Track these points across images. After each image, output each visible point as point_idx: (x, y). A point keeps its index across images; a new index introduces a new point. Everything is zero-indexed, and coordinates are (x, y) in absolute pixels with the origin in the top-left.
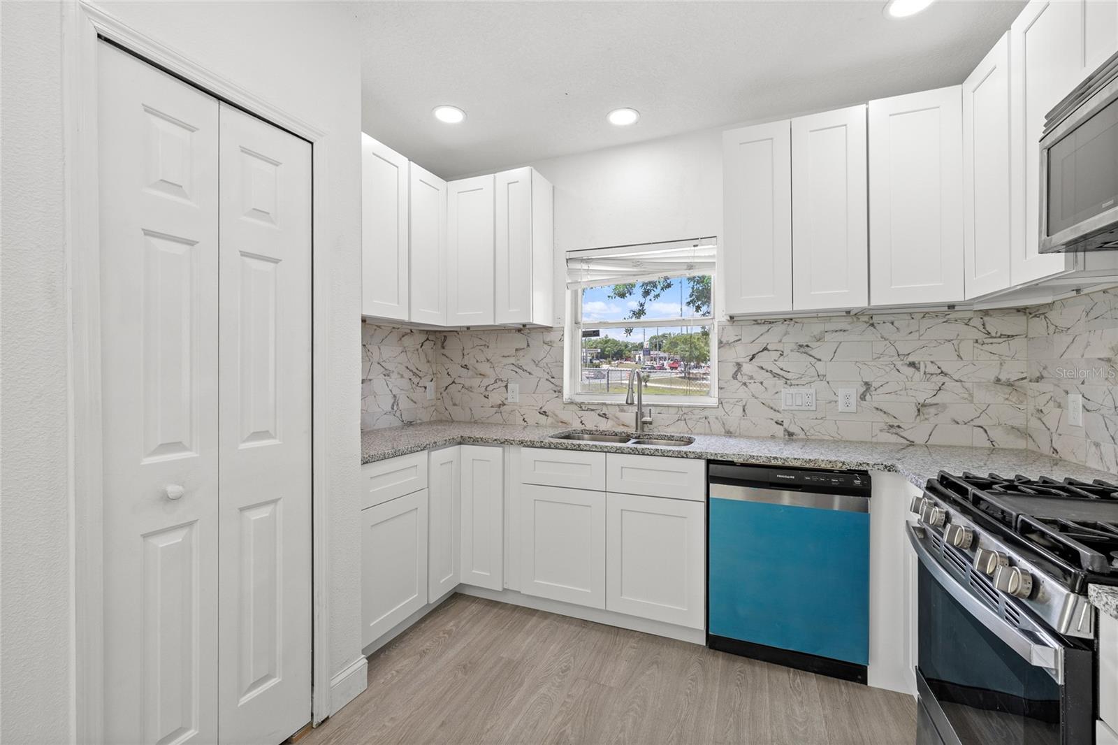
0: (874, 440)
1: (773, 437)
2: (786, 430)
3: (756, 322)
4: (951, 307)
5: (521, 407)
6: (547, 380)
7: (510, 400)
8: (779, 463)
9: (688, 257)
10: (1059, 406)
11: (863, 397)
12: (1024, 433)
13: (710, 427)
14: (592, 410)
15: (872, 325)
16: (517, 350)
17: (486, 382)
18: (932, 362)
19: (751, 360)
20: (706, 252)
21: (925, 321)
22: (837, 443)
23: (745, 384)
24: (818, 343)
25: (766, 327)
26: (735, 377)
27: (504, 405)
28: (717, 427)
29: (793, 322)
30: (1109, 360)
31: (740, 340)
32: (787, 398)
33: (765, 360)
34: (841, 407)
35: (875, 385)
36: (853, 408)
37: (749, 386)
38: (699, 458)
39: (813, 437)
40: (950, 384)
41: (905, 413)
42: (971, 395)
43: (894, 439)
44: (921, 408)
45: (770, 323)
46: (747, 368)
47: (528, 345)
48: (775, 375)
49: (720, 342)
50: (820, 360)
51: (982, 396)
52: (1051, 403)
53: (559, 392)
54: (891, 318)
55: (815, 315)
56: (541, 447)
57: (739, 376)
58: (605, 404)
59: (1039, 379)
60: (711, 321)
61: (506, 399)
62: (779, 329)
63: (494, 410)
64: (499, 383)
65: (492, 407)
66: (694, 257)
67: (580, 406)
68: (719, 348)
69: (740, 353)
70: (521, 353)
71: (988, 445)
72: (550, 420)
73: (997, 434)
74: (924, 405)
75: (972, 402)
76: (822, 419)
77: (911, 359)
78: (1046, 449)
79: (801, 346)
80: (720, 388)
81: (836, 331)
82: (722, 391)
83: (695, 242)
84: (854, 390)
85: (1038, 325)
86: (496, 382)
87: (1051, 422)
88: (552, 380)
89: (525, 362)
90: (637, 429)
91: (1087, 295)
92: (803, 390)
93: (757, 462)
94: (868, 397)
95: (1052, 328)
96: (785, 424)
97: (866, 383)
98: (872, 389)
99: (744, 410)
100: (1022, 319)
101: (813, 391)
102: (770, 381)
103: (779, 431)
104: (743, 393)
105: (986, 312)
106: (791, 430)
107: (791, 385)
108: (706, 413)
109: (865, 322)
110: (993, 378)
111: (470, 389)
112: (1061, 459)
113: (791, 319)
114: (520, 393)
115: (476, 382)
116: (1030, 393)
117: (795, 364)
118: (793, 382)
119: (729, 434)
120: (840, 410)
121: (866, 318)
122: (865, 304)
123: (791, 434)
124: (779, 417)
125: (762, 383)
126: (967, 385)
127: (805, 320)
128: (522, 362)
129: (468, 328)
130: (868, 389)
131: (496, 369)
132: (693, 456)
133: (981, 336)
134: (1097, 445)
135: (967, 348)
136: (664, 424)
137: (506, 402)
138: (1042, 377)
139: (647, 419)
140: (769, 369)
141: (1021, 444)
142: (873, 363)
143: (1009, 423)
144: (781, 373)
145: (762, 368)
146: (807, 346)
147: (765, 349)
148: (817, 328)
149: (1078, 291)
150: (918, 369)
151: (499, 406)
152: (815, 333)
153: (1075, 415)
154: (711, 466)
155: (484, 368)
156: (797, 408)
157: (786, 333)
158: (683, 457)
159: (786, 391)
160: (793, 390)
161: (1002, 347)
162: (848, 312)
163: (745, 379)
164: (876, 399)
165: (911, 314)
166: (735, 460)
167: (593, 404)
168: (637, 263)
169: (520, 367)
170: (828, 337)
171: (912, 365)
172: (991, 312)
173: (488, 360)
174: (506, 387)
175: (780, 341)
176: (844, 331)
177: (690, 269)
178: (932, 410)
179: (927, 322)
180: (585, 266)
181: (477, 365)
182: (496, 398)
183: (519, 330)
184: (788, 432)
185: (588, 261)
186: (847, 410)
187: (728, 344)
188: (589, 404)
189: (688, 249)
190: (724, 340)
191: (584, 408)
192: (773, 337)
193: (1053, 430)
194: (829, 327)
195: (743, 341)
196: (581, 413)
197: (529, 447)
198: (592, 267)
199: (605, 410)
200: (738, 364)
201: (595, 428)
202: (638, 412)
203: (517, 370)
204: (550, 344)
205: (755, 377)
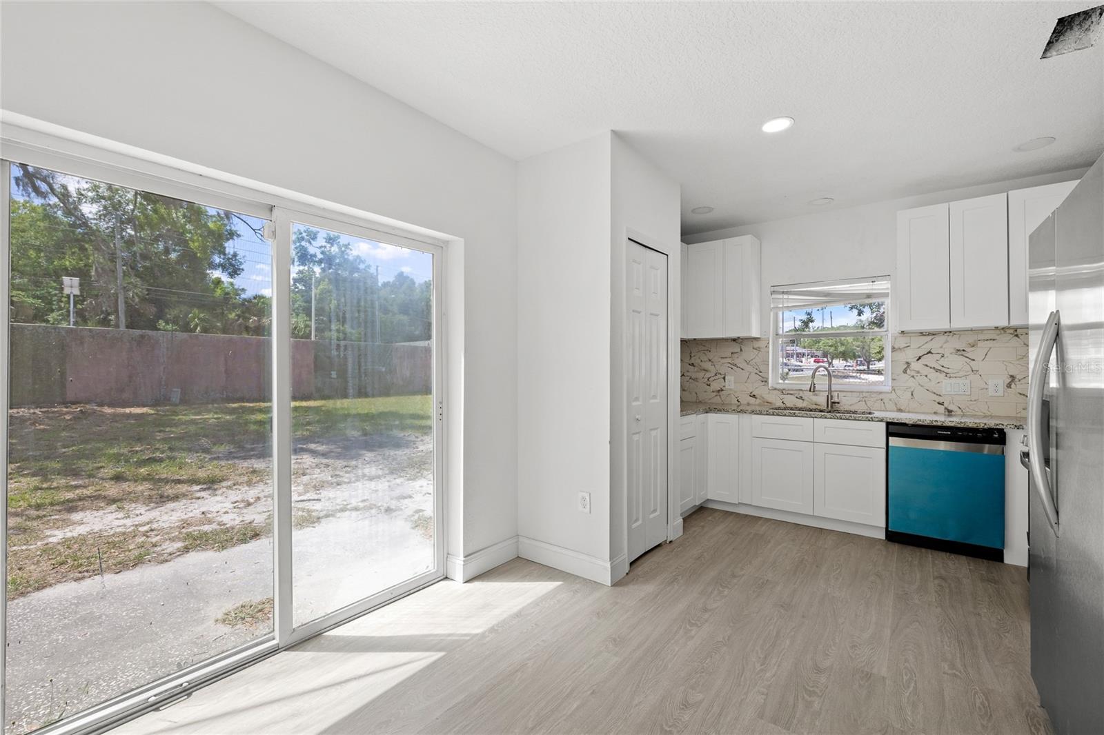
0: (1019, 415)
1: (935, 412)
2: (946, 408)
3: (922, 334)
5: (736, 392)
6: (756, 374)
7: (727, 387)
8: (939, 424)
9: (867, 291)
11: (1009, 386)
13: (885, 406)
14: (792, 394)
15: (1017, 336)
16: (732, 353)
17: (708, 375)
19: (918, 360)
20: (882, 286)
22: (990, 417)
23: (913, 377)
24: (973, 349)
25: (931, 337)
26: (905, 371)
27: (722, 390)
28: (890, 405)
29: (951, 334)
31: (909, 346)
32: (947, 387)
33: (929, 360)
34: (991, 392)
36: (1001, 393)
37: (917, 378)
38: (881, 421)
39: (968, 413)
45: (933, 334)
46: (916, 366)
47: (741, 350)
48: (937, 370)
49: (893, 348)
50: (974, 360)
53: (766, 382)
55: (970, 329)
56: (767, 414)
57: (908, 371)
58: (802, 390)
60: (885, 333)
61: (724, 386)
62: (940, 339)
63: (715, 394)
64: (719, 376)
65: (713, 392)
66: (872, 289)
67: (782, 391)
68: (892, 352)
69: (910, 354)
70: (736, 355)
72: (758, 401)
76: (975, 400)
79: (958, 350)
80: (893, 379)
81: (987, 340)
82: (895, 381)
83: (873, 279)
84: (1002, 381)
86: (716, 375)
88: (760, 374)
89: (738, 362)
90: (828, 406)
92: (961, 381)
93: (924, 424)
94: (1013, 386)
96: (946, 405)
97: (1012, 376)
98: (1016, 380)
99: (912, 395)
101: (968, 381)
102: (933, 374)
103: (941, 409)
104: (911, 383)
106: (950, 408)
107: (950, 377)
108: (881, 396)
109: (1011, 334)
111: (696, 380)
113: (950, 332)
114: (735, 383)
115: (701, 375)
117: (955, 363)
118: (952, 375)
119: (900, 410)
120: (990, 395)
121: (1012, 331)
122: (1006, 324)
123: (950, 412)
124: (940, 399)
125: (926, 376)
127: (962, 333)
128: (736, 362)
129: (695, 339)
130: (1012, 381)
131: (716, 366)
132: (877, 420)
136: (846, 402)
137: (723, 388)
139: (835, 400)
140: (933, 366)
142: (1016, 362)
144: (943, 369)
145: (927, 366)
146: (964, 350)
147: (930, 352)
148: (971, 338)
151: (719, 391)
152: (970, 342)
154: (890, 426)
155: (708, 365)
156: (955, 393)
157: (946, 342)
158: (869, 420)
159: (946, 382)
160: (952, 381)
162: (997, 327)
163: (913, 373)
166: (907, 422)
167: (792, 390)
169: (735, 365)
170: (980, 344)
173: (710, 360)
174: (724, 378)
175: (941, 347)
176: (994, 340)
177: (869, 299)
180: (786, 296)
181: (701, 364)
182: (716, 386)
183: (734, 340)
184: (948, 410)
185: (787, 293)
186: (996, 394)
187: (899, 349)
188: (789, 390)
189: (867, 284)
190: (896, 347)
191: (784, 393)
192: (935, 344)
194: (981, 337)
195: (912, 347)
196: (782, 396)
197: (758, 414)
198: (791, 297)
199: (801, 394)
200: (907, 363)
201: (794, 407)
202: (828, 396)
203: (732, 367)
204: (758, 349)
205: (921, 372)
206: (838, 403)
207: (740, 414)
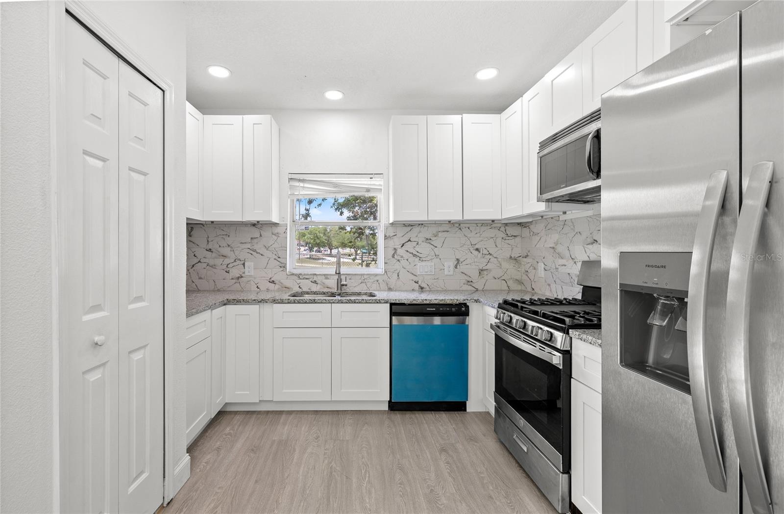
0: (461, 289)
1: (413, 290)
2: (420, 286)
3: (405, 225)
4: (493, 221)
5: (255, 278)
6: (275, 259)
7: (247, 273)
8: (428, 302)
9: (366, 184)
10: (535, 269)
11: (456, 267)
12: (520, 282)
13: (380, 286)
14: (307, 279)
15: (460, 229)
16: (252, 238)
17: (227, 261)
18: (485, 248)
19: (402, 246)
20: (377, 182)
21: (483, 227)
22: (445, 291)
23: (399, 260)
24: (435, 238)
25: (410, 228)
26: (393, 256)
27: (242, 277)
28: (383, 286)
29: (423, 226)
30: (553, 248)
31: (396, 235)
32: (423, 268)
33: (408, 246)
34: (446, 272)
35: (461, 260)
36: (451, 273)
37: (401, 261)
38: (386, 303)
39: (433, 289)
40: (493, 259)
41: (474, 275)
42: (501, 264)
43: (470, 288)
44: (481, 271)
45: (412, 226)
46: (401, 251)
47: (261, 236)
48: (415, 255)
49: (385, 236)
50: (436, 247)
51: (505, 265)
52: (531, 268)
53: (284, 267)
54: (468, 225)
55: (434, 222)
56: (289, 303)
57: (395, 256)
58: (315, 274)
59: (526, 256)
60: (378, 223)
61: (244, 273)
62: (416, 230)
63: (234, 281)
64: (238, 262)
65: (232, 279)
66: (370, 185)
67: (299, 276)
68: (384, 240)
69: (396, 242)
70: (255, 241)
71: (507, 288)
72: (277, 287)
73: (510, 283)
74: (482, 270)
75: (501, 268)
76: (437, 279)
77: (477, 247)
78: (529, 289)
79: (427, 239)
80: (385, 263)
81: (444, 231)
82: (387, 264)
83: (371, 176)
84: (452, 263)
85: (526, 231)
86: (235, 261)
87: (531, 276)
88: (279, 259)
89: (259, 247)
90: (338, 289)
91: (546, 219)
92: (429, 264)
93: (417, 302)
94: (458, 267)
95: (532, 233)
96: (419, 283)
97: (458, 260)
98: (460, 262)
99: (398, 276)
100: (519, 228)
101: (433, 264)
102: (412, 259)
103: (416, 286)
104: (397, 266)
105: (506, 224)
106: (422, 286)
107: (422, 261)
108: (377, 278)
109: (457, 227)
110: (509, 257)
111: (213, 267)
112: (535, 293)
113: (422, 224)
114: (254, 269)
115: (219, 261)
116: (523, 263)
117: (424, 249)
118: (424, 259)
119: (390, 289)
120: (446, 274)
121: (457, 225)
122: (461, 218)
123: (422, 288)
124: (416, 279)
125: (407, 260)
126: (499, 260)
127: (429, 225)
128: (256, 247)
129: (212, 222)
130: (458, 263)
131: (235, 252)
132: (383, 302)
133: (504, 236)
134: (549, 285)
135: (499, 240)
136: (353, 286)
137: (243, 275)
138: (528, 256)
139: (344, 282)
140: (411, 252)
141: (519, 287)
142: (460, 249)
143: (515, 278)
144: (418, 254)
145: (407, 251)
146: (430, 239)
147: (409, 240)
148: (434, 230)
149: (542, 217)
150: (480, 252)
151: (238, 278)
152: (434, 232)
153: (541, 273)
154: (393, 307)
155: (226, 251)
156: (425, 273)
157: (420, 232)
158: (377, 303)
159: (419, 264)
160: (424, 263)
161: (512, 241)
162: (450, 222)
163: (399, 258)
164: (462, 267)
165: (477, 224)
166: (406, 302)
167: (308, 275)
168: (336, 185)
169: (255, 251)
170: (440, 234)
171: (477, 250)
172: (508, 224)
173: (229, 246)
174: (244, 264)
175: (417, 236)
176: (448, 231)
177: (368, 192)
178: (485, 272)
179: (483, 228)
180: (302, 185)
181: (219, 249)
182: (235, 272)
183: (254, 225)
184: (421, 287)
185: (303, 181)
186: (450, 273)
187: (390, 237)
188: (305, 275)
189: (367, 179)
190: (387, 235)
191: (301, 278)
192: (413, 234)
193: (532, 280)
194: (441, 229)
195: (397, 236)
196: (299, 281)
197: (279, 303)
198: (306, 185)
199: (315, 278)
200: (395, 249)
201: (309, 290)
202: (338, 279)
203: (252, 252)
204: (277, 235)
205: (404, 256)
206: (346, 285)
207: (261, 305)
